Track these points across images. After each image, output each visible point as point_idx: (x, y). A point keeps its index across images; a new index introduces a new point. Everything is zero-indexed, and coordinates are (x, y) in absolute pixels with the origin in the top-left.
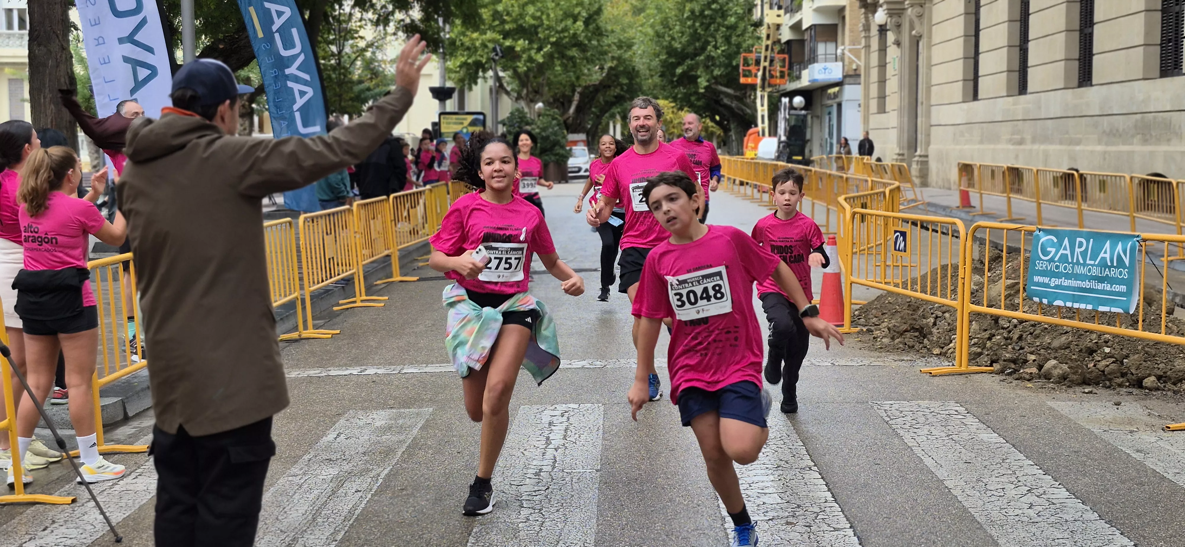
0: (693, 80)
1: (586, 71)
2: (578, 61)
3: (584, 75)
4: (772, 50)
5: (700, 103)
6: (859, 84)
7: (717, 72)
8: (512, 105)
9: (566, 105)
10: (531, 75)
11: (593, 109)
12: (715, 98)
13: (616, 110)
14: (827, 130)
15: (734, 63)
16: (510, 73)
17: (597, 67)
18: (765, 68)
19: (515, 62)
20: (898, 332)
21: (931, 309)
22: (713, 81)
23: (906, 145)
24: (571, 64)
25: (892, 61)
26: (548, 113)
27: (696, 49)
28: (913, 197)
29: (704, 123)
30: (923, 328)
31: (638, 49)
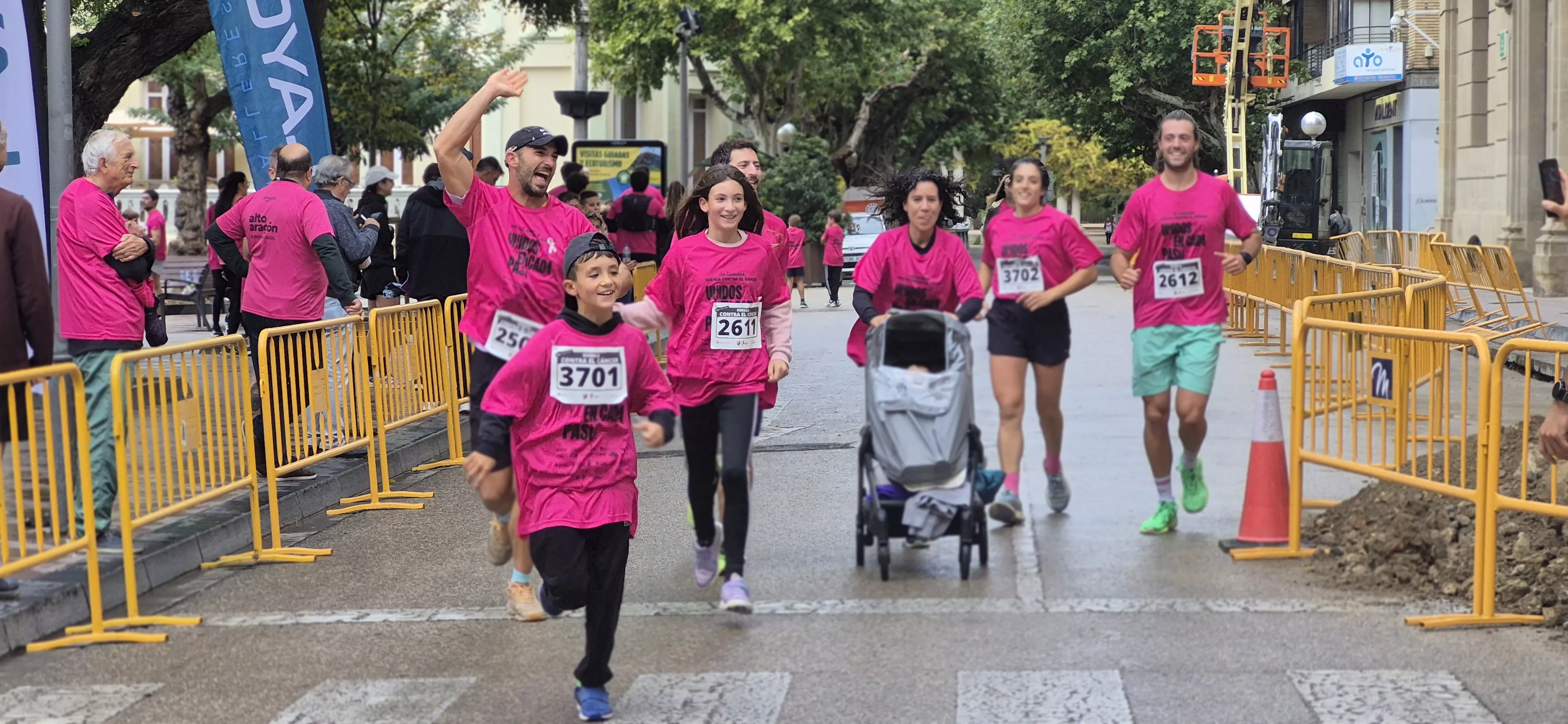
0: (1102, 77)
1: (883, 60)
2: (865, 39)
3: (877, 67)
4: (1256, 17)
5: (1120, 127)
6: (1437, 87)
7: (1148, 62)
8: (734, 128)
9: (845, 130)
10: (770, 68)
11: (905, 138)
12: (1145, 114)
13: (951, 139)
14: (1374, 181)
15: (1184, 45)
16: (727, 62)
17: (907, 52)
18: (1240, 53)
19: (737, 42)
20: (1381, 554)
21: (1450, 511)
22: (1141, 80)
23: (1524, 211)
24: (850, 44)
25: (1497, 39)
26: (801, 143)
27: (1106, 16)
28: (1526, 315)
29: (1135, 166)
30: (1428, 546)
31: (989, 15)
